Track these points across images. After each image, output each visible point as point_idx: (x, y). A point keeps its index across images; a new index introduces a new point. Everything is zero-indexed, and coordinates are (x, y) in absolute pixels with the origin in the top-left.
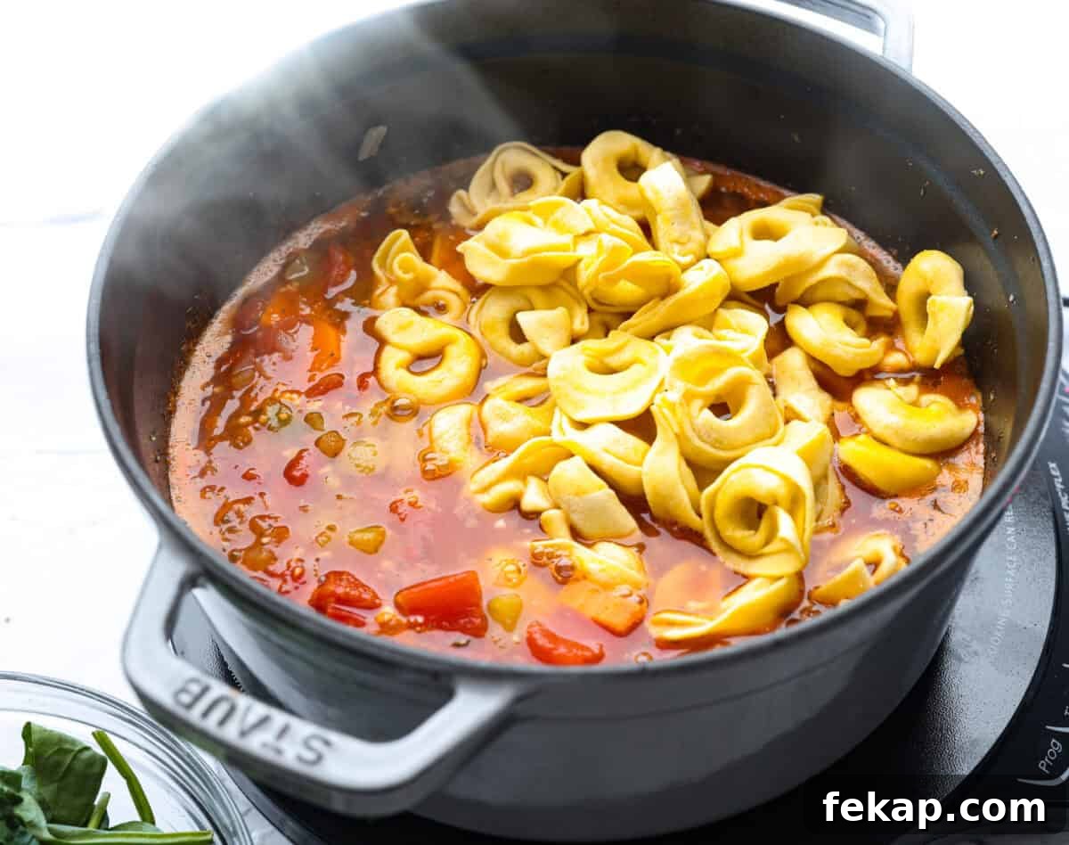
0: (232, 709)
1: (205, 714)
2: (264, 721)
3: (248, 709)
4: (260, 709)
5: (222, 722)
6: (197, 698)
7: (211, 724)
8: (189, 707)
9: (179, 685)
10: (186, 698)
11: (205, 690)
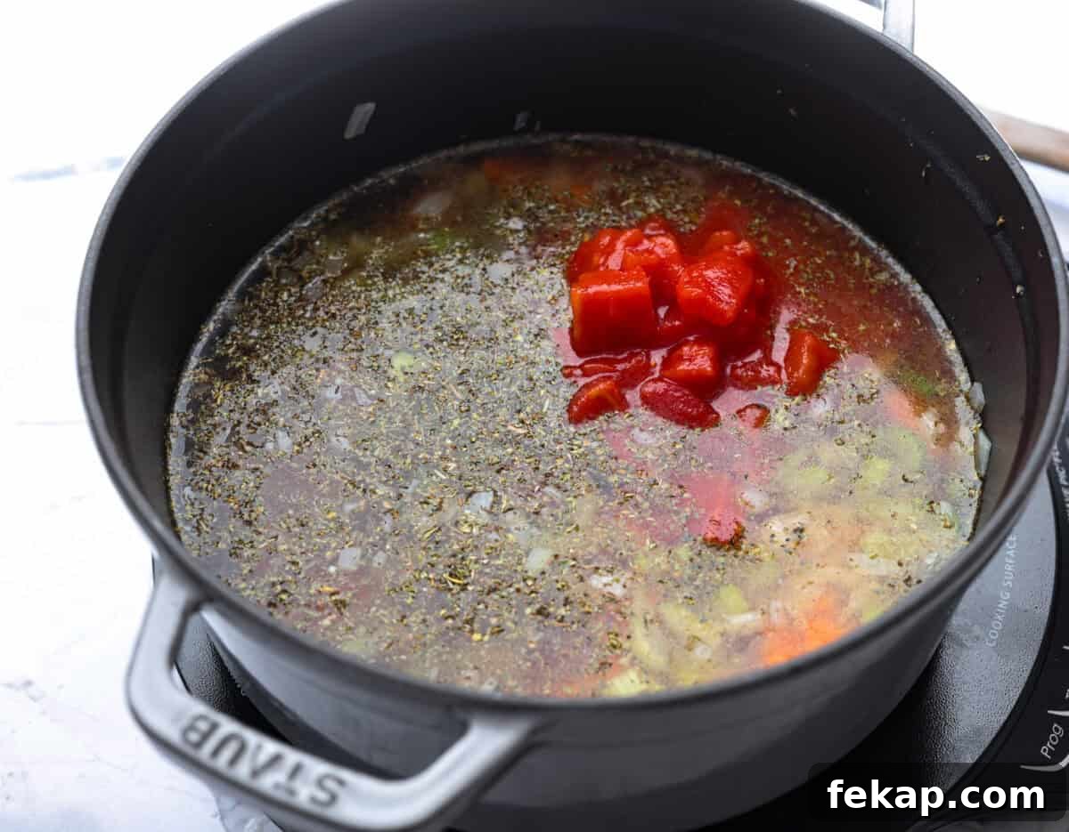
0: (242, 748)
1: (216, 753)
2: (276, 760)
3: (259, 747)
4: (271, 747)
5: (234, 761)
6: (206, 736)
7: (222, 762)
8: (198, 745)
9: (185, 722)
10: (194, 737)
11: (214, 727)
